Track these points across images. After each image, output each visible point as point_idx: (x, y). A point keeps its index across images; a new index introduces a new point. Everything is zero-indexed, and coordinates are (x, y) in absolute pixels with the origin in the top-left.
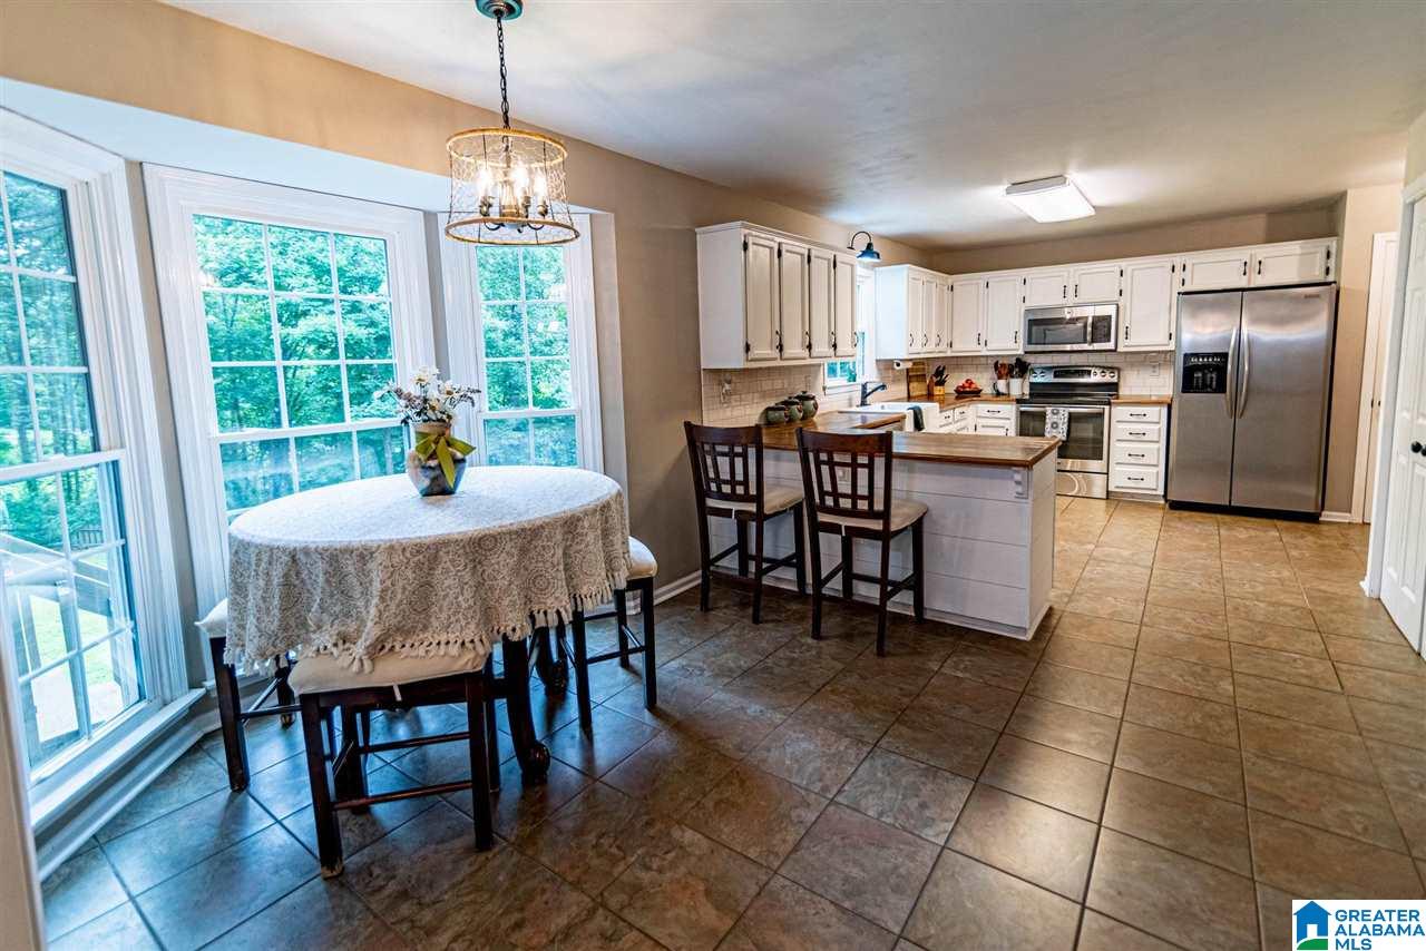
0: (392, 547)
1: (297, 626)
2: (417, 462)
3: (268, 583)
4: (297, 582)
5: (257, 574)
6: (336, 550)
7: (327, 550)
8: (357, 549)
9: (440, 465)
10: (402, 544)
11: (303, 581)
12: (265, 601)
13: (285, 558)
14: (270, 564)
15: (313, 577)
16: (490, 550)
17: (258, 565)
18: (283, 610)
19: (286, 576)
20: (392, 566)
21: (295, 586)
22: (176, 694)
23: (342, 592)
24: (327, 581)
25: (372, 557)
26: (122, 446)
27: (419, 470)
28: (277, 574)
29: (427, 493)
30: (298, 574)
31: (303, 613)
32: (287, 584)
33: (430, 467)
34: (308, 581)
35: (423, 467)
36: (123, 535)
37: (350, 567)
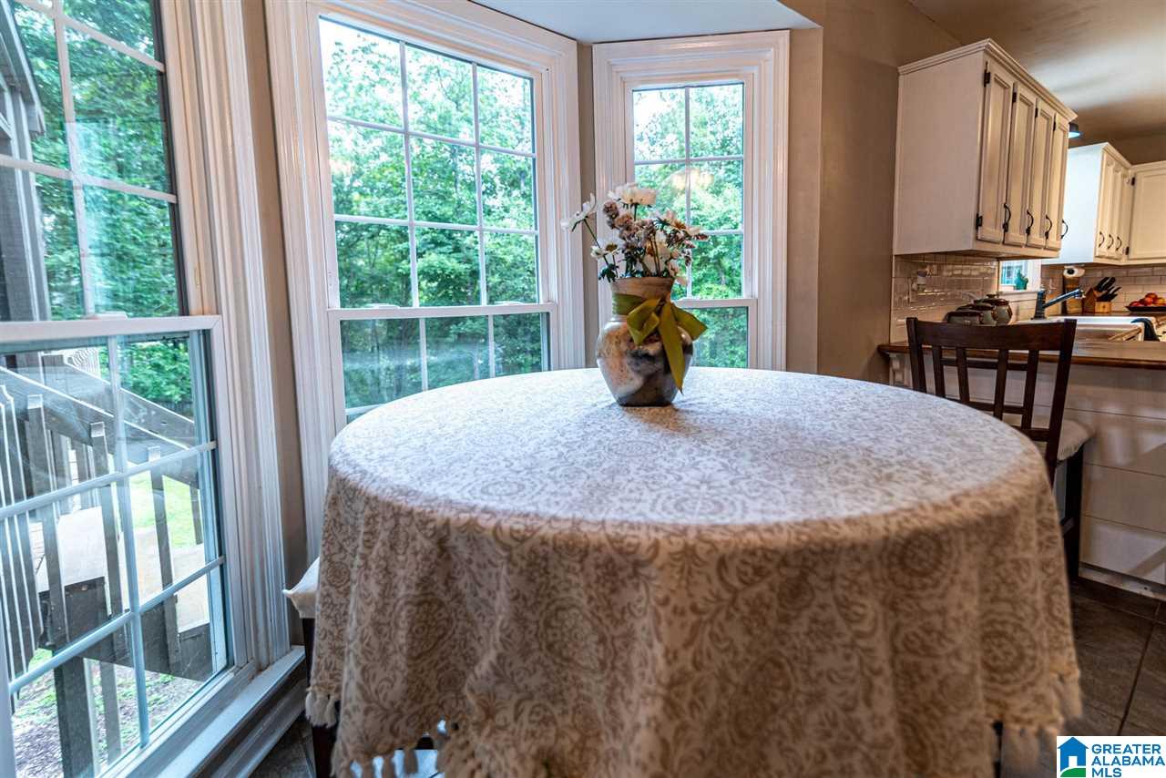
0: (689, 552)
1: (439, 687)
2: (624, 347)
3: (387, 590)
4: (446, 599)
5: (366, 566)
6: (544, 542)
7: (524, 540)
8: (599, 548)
9: (663, 353)
10: (713, 544)
11: (458, 597)
12: (378, 632)
13: (424, 543)
14: (392, 547)
15: (482, 594)
16: (924, 574)
17: (369, 545)
18: (414, 658)
19: (424, 583)
20: (694, 609)
21: (441, 604)
22: (274, 655)
23: (550, 647)
24: (518, 618)
25: (636, 574)
26: (218, 312)
27: (627, 360)
28: (407, 573)
29: (630, 402)
30: (449, 579)
31: (452, 659)
32: (426, 601)
33: (647, 356)
34: (468, 599)
35: (636, 356)
36: (214, 436)
37: (578, 591)
